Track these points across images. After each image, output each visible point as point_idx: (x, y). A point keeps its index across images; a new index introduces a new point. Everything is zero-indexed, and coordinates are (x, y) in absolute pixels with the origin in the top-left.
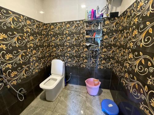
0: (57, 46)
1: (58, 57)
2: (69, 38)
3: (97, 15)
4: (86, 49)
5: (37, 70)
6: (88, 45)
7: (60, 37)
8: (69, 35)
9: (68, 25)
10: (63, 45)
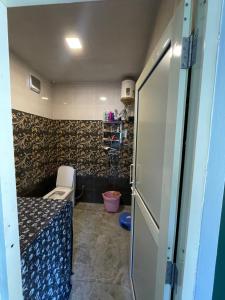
0: (66, 148)
1: (66, 163)
2: (83, 139)
3: (116, 118)
4: (104, 154)
5: (38, 180)
6: (107, 148)
7: (71, 137)
8: (84, 136)
9: (83, 125)
10: (76, 148)
